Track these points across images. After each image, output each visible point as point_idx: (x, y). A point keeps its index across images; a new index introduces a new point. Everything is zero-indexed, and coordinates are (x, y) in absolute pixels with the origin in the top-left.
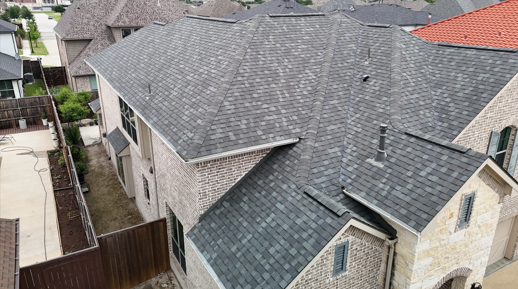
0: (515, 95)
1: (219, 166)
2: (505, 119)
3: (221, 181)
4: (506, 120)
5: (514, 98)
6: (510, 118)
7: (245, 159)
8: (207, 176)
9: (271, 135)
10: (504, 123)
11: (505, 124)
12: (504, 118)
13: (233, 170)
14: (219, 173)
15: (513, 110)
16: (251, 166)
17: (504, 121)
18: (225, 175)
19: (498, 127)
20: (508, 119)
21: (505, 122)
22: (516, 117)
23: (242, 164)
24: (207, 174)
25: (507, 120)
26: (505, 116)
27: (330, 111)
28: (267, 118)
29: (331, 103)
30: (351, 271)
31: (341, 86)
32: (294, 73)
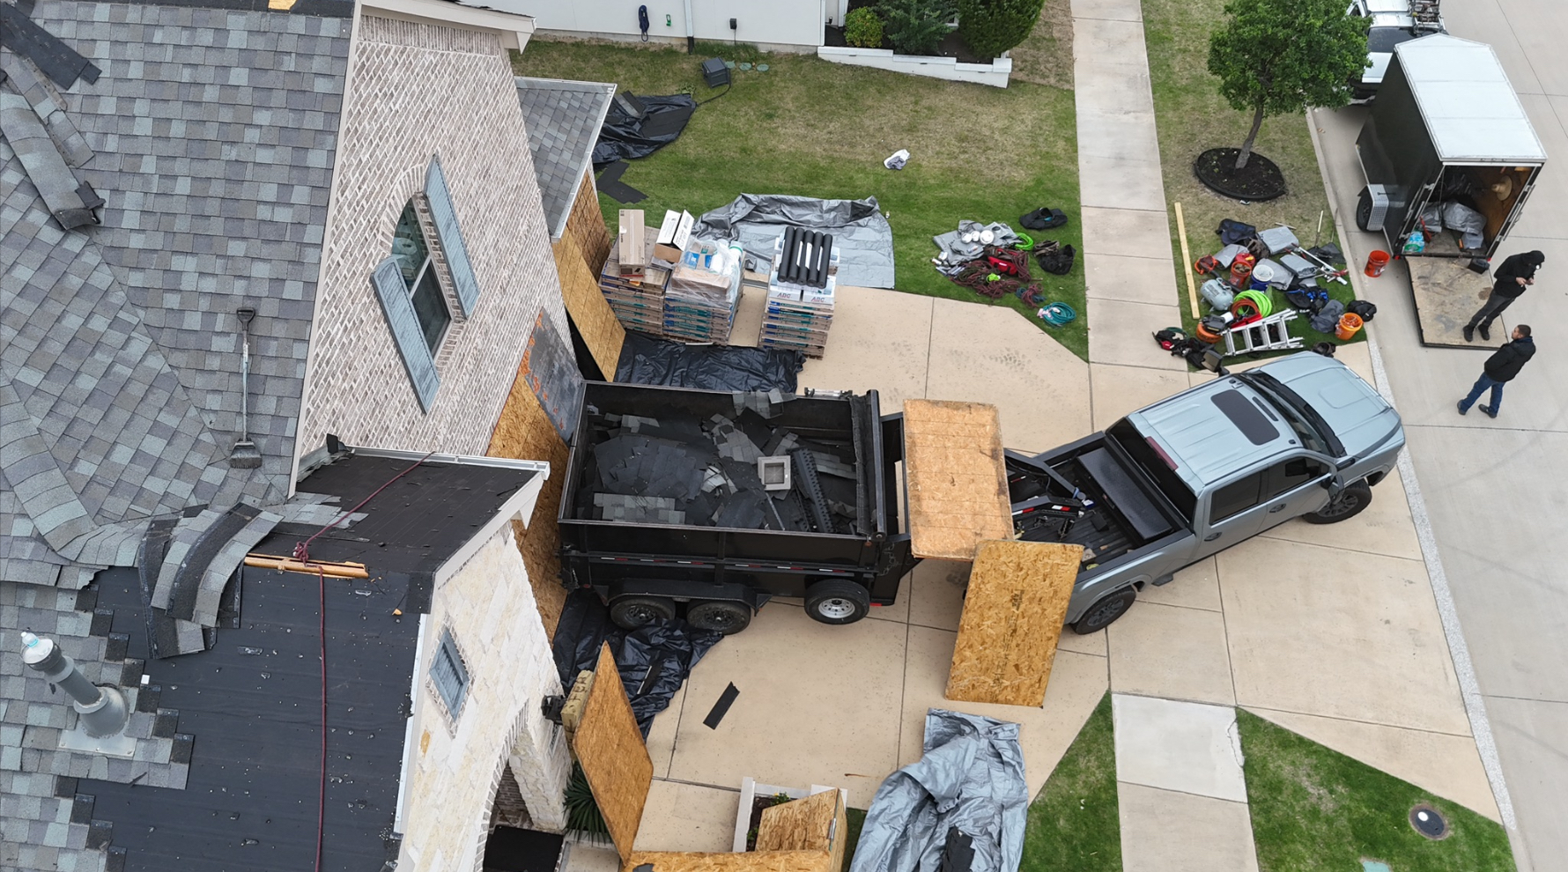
0: (367, 127)
2: (383, 209)
4: (387, 209)
6: (394, 192)
10: (386, 219)
11: (391, 220)
12: (380, 207)
15: (386, 166)
17: (384, 218)
19: (379, 247)
20: (391, 200)
21: (388, 216)
22: (405, 172)
25: (390, 205)
26: (379, 203)
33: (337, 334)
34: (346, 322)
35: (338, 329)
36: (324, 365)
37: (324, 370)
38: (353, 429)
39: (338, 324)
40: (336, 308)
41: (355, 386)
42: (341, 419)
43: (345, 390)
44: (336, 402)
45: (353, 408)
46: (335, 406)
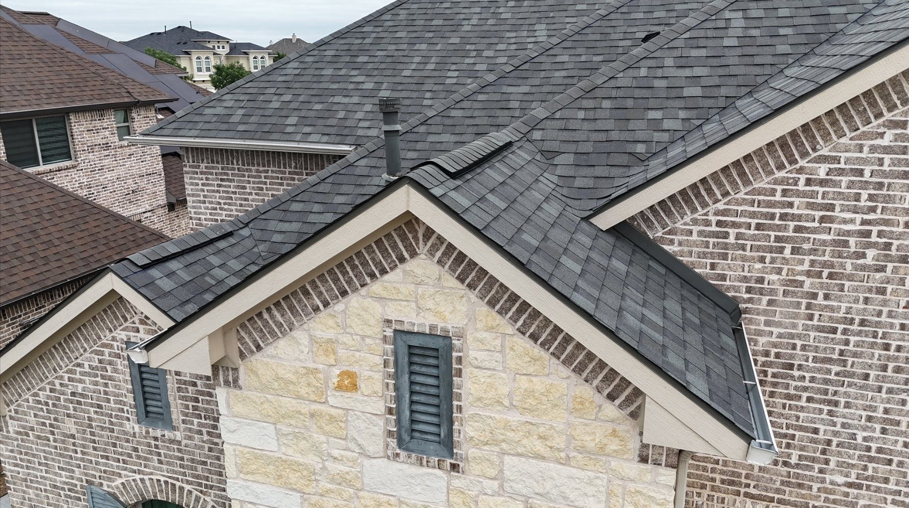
1: (221, 174)
3: (226, 207)
7: (270, 174)
8: (200, 187)
9: (307, 130)
13: (248, 190)
14: (221, 189)
18: (233, 196)
23: (265, 183)
24: (200, 182)
27: (479, 105)
28: (337, 99)
29: (505, 89)
30: (190, 438)
31: (583, 58)
32: (502, 28)
33: (845, 221)
34: (875, 229)
35: (852, 221)
36: (792, 224)
37: (785, 228)
38: (776, 330)
39: (858, 217)
40: (871, 198)
41: (820, 300)
42: (765, 299)
43: (801, 284)
44: (774, 277)
45: (796, 316)
46: (768, 277)
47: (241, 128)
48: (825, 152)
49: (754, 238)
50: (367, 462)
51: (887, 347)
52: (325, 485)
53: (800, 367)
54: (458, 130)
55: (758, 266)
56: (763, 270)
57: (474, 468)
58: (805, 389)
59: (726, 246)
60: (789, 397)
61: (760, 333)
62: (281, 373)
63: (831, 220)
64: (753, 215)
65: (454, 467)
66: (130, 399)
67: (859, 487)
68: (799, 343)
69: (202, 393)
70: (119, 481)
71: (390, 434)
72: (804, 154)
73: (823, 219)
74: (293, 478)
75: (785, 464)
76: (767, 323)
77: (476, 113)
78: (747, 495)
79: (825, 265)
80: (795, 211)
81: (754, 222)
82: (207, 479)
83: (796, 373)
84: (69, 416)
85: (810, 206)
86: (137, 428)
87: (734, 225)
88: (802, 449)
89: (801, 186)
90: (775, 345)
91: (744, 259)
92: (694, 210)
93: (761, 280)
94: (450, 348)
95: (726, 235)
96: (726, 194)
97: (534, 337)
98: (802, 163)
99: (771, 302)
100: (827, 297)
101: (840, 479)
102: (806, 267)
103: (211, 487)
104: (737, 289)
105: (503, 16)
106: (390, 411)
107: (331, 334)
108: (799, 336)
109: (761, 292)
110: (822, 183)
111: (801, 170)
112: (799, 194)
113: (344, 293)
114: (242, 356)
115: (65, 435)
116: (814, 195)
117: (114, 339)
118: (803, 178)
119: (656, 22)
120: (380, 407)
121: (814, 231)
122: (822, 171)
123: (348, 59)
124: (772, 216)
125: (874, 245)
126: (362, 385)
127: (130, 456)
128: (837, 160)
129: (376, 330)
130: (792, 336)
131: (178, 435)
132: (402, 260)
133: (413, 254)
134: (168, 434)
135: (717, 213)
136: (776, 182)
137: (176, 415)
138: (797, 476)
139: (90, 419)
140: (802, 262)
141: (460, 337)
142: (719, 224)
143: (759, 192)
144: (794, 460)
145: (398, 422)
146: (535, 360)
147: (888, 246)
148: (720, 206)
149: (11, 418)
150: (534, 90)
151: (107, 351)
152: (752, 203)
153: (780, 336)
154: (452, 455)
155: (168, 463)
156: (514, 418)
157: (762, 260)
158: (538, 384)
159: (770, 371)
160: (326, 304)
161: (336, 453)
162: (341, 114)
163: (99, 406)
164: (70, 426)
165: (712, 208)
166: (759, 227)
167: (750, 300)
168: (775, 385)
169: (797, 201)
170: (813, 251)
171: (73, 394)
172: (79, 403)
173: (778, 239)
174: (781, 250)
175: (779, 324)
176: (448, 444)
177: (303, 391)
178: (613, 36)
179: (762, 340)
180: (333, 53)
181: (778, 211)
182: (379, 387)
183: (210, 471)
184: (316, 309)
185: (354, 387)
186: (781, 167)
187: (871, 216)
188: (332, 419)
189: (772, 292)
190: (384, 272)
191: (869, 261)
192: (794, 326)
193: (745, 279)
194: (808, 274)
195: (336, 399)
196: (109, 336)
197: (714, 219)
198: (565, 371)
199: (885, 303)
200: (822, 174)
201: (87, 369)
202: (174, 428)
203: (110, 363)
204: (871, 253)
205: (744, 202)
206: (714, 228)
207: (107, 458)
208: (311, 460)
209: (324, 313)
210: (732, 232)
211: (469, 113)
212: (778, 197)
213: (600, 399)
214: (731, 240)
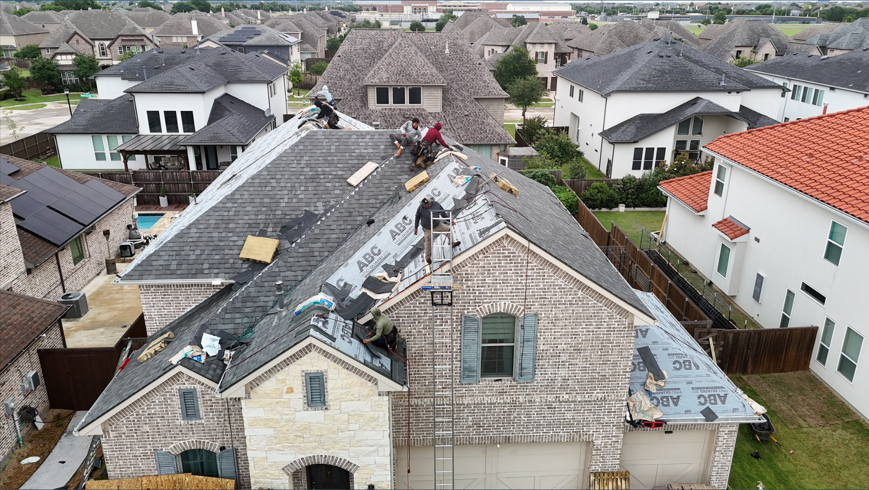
0: (497, 274)
1: (164, 292)
2: (487, 303)
3: (167, 308)
4: (490, 305)
5: (498, 278)
6: (498, 303)
7: (193, 290)
8: (151, 299)
9: (216, 271)
10: (486, 307)
11: (489, 310)
12: (486, 301)
13: (180, 299)
14: (164, 300)
15: (500, 293)
16: (202, 299)
17: (486, 305)
18: (171, 302)
19: (475, 311)
20: (494, 304)
21: (488, 306)
22: (511, 303)
23: (190, 295)
24: (151, 297)
25: (492, 305)
26: (486, 299)
27: (300, 255)
28: (227, 252)
29: (311, 245)
30: (208, 421)
31: (342, 227)
32: (301, 204)
36: (417, 315)
37: (415, 316)
38: (417, 346)
41: (427, 336)
42: (413, 337)
43: (422, 332)
44: (414, 331)
45: (422, 341)
46: (413, 331)
47: (179, 272)
48: (422, 295)
49: (407, 320)
50: (297, 413)
51: (446, 346)
52: (282, 423)
53: (425, 356)
54: (293, 269)
55: (409, 328)
56: (411, 329)
57: (332, 408)
58: (427, 362)
59: (399, 323)
60: (423, 365)
61: (412, 347)
62: (266, 391)
63: (427, 313)
64: (406, 314)
65: (326, 409)
66: (180, 411)
67: (446, 388)
68: (424, 349)
69: (214, 403)
70: (172, 446)
71: (305, 403)
72: (417, 296)
73: (425, 313)
74: (271, 424)
75: (425, 385)
76: (414, 344)
77: (300, 259)
78: (415, 398)
79: (427, 325)
80: (417, 312)
81: (406, 316)
82: (216, 435)
83: (424, 358)
84: (146, 424)
85: (421, 310)
86: (182, 422)
87: (401, 317)
88: (429, 380)
89: (418, 305)
90: (417, 350)
91: (405, 326)
92: (389, 314)
93: (411, 332)
94: (323, 375)
95: (399, 320)
96: (398, 308)
97: (347, 369)
98: (417, 298)
99: (414, 338)
100: (429, 334)
101: (440, 387)
102: (422, 327)
103: (218, 438)
104: (404, 335)
105: (300, 196)
106: (305, 396)
107: (284, 377)
108: (423, 347)
109: (411, 335)
110: (423, 303)
111: (417, 300)
112: (417, 307)
113: (288, 365)
114: (252, 388)
115: (142, 432)
116: (421, 307)
117: (172, 389)
118: (418, 302)
119: (371, 206)
120: (301, 396)
121: (423, 317)
122: (422, 300)
123: (224, 226)
124: (411, 314)
125: (439, 319)
126: (294, 390)
127: (178, 434)
128: (426, 297)
129: (299, 374)
130: (421, 347)
131: (203, 421)
132: (307, 353)
133: (310, 351)
134: (198, 421)
135: (396, 314)
136: (411, 304)
137: (202, 414)
138: (429, 388)
139: (157, 423)
140: (421, 326)
141: (326, 372)
142: (397, 317)
143: (407, 307)
144: (427, 384)
145: (307, 399)
146: (348, 374)
147: (442, 319)
148: (396, 312)
149: (112, 431)
150: (324, 245)
151: (168, 394)
152: (405, 310)
153: (418, 347)
154: (325, 405)
155: (197, 433)
156: (343, 391)
157: (410, 326)
158: (349, 381)
159: (417, 358)
160: (282, 369)
161: (286, 413)
162: (231, 261)
163: (163, 417)
164: (147, 428)
165: (394, 313)
166: (408, 317)
167: (408, 338)
168: (419, 362)
169: (417, 309)
170: (423, 322)
171: (149, 414)
172: (152, 417)
173: (414, 320)
174: (415, 323)
175: (417, 344)
176: (324, 402)
177: (274, 396)
178: (354, 214)
179: (413, 349)
180: (214, 222)
181: (413, 312)
182: (300, 390)
183: (218, 432)
184: (279, 371)
185: (292, 391)
186: (412, 300)
187: (437, 311)
188: (285, 402)
189: (414, 335)
190: (301, 357)
191: (438, 323)
192: (422, 344)
193: (406, 332)
194: (423, 329)
195: (286, 396)
196: (170, 388)
197: (395, 316)
198: (357, 376)
199: (444, 334)
200: (423, 301)
201: (157, 403)
202: (201, 419)
203: (169, 399)
204: (438, 321)
205: (403, 310)
206: (395, 318)
207: (166, 437)
208: (278, 417)
209: (281, 371)
210: (401, 319)
211: (297, 259)
212: (412, 308)
213: (367, 381)
214: (401, 321)
